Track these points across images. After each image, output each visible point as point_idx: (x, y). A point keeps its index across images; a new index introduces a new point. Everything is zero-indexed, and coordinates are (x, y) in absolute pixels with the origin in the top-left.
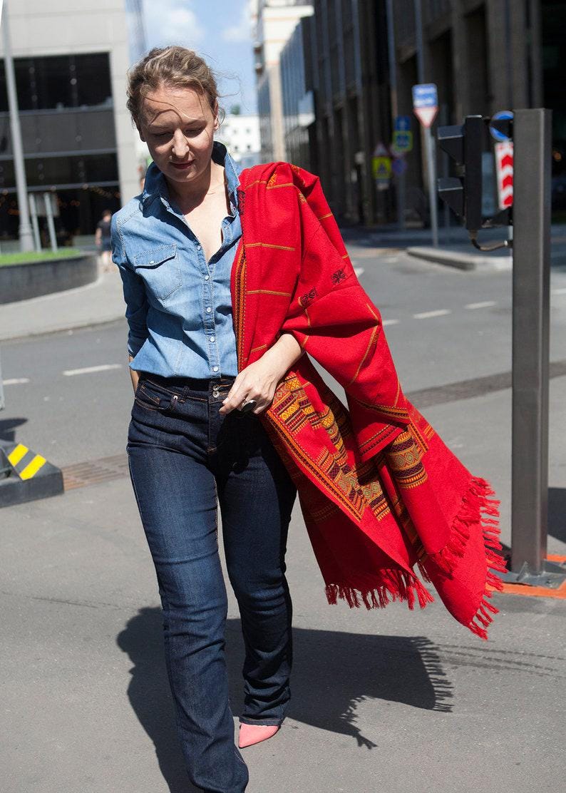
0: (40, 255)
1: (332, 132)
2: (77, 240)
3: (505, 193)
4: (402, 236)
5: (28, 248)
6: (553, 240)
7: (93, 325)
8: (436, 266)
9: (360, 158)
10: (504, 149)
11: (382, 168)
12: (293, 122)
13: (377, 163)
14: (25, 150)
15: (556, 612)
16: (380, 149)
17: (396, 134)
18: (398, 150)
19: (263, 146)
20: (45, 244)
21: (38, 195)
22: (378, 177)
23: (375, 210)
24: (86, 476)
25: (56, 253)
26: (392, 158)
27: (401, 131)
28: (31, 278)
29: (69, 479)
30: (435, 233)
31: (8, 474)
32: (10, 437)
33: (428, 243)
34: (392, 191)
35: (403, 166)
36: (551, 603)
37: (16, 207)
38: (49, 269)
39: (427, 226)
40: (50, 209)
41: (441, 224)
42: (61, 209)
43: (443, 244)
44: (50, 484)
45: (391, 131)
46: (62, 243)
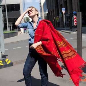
0: (10, 32)
1: (50, 14)
2: (15, 29)
3: (75, 23)
4: (60, 29)
5: (8, 31)
6: (82, 29)
7: (17, 42)
8: (65, 33)
9: (54, 18)
10: (75, 17)
11: (58, 19)
12: (45, 13)
13: (57, 19)
14: (8, 17)
15: (84, 83)
16: (57, 17)
17: (59, 15)
18: (60, 17)
19: (41, 16)
20: (11, 30)
21: (10, 23)
22: (57, 20)
23: (57, 25)
24: (16, 63)
25: (12, 31)
26: (59, 18)
27: (60, 14)
28: (9, 35)
29: (14, 64)
30: (65, 28)
31: (5, 63)
32: (6, 58)
33: (64, 30)
34: (59, 22)
35: (61, 19)
36: (83, 82)
37: (7, 25)
38: (11, 34)
39: (64, 27)
40: (11, 25)
41: (66, 27)
42: (13, 25)
43: (66, 30)
44: (11, 64)
45: (59, 14)
46: (13, 30)
